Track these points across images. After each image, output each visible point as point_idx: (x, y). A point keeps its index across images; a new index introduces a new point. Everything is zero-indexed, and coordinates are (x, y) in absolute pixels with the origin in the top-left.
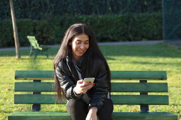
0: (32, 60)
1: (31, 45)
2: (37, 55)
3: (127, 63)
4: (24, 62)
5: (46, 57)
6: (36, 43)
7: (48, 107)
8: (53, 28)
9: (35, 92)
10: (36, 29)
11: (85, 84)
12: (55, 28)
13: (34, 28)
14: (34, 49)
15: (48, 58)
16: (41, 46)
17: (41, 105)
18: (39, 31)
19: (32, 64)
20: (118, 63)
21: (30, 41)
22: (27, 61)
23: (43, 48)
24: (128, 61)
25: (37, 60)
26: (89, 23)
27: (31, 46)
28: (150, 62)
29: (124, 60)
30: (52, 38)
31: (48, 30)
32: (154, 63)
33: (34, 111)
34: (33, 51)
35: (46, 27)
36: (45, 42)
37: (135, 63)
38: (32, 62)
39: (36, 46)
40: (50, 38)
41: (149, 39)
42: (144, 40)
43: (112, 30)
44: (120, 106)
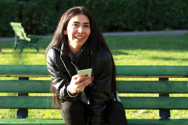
0: (17, 55)
1: (16, 34)
2: (23, 48)
3: (144, 58)
4: (6, 57)
5: (35, 51)
6: (22, 33)
7: (38, 114)
8: (46, 12)
9: (21, 93)
10: (23, 14)
11: (80, 79)
12: (48, 13)
13: (20, 13)
14: (19, 40)
15: (38, 52)
16: (29, 36)
17: (28, 110)
18: (27, 16)
19: (16, 59)
20: (133, 59)
21: (14, 29)
22: (10, 55)
23: (31, 39)
24: (145, 56)
25: (23, 55)
26: (93, 7)
27: (15, 36)
28: (175, 57)
29: (140, 54)
30: (44, 25)
31: (39, 16)
32: (179, 59)
33: (19, 118)
34: (19, 43)
35: (36, 11)
36: (34, 31)
37: (155, 58)
38: (16, 57)
39: (23, 36)
40: (42, 26)
41: (174, 28)
42: (167, 29)
43: (125, 15)
44: (133, 114)
